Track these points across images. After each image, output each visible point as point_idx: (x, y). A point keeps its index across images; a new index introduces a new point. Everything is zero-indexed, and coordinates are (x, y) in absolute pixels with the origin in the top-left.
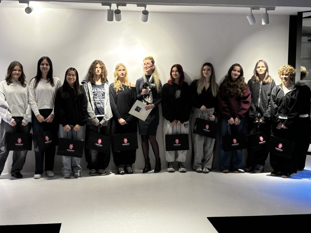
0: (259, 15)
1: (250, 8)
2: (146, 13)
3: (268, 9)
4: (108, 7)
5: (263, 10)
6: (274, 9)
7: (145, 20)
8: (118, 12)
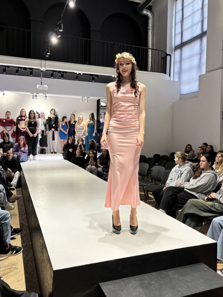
0: (85, 99)
1: (82, 97)
2: (46, 97)
3: (88, 98)
4: (33, 94)
6: (90, 98)
7: (46, 99)
8: (36, 96)
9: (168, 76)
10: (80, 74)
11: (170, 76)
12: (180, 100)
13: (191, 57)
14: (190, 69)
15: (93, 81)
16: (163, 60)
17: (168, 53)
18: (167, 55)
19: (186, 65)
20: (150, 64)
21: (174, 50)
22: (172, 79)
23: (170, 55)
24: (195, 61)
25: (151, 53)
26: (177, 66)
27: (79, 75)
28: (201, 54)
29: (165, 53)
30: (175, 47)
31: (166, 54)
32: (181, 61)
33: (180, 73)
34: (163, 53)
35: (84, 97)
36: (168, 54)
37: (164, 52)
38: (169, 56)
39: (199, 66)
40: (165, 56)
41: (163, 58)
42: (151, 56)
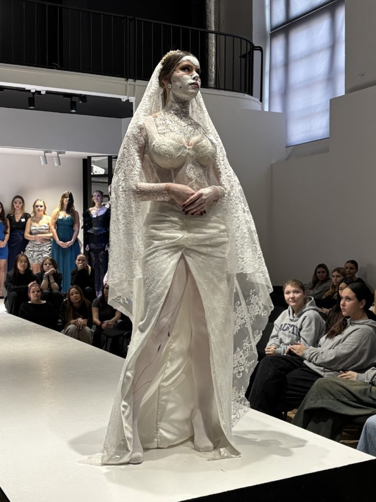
0: (52, 157)
1: (43, 152)
3: (59, 153)
5: (54, 153)
6: (64, 153)
9: (258, 100)
10: (39, 92)
11: (261, 100)
12: (286, 160)
13: (310, 54)
14: (309, 84)
15: (73, 111)
16: (243, 60)
17: (256, 43)
18: (254, 48)
19: (298, 74)
20: (213, 70)
21: (269, 36)
22: (266, 109)
23: (261, 49)
24: (321, 64)
25: (214, 41)
26: (278, 76)
27: (36, 95)
28: (333, 47)
29: (249, 44)
30: (271, 30)
31: (252, 45)
32: (287, 64)
33: (285, 92)
34: (244, 42)
35: (51, 152)
36: (256, 45)
37: (246, 40)
38: (259, 52)
39: (330, 78)
40: (249, 50)
41: (244, 56)
42: (214, 50)
